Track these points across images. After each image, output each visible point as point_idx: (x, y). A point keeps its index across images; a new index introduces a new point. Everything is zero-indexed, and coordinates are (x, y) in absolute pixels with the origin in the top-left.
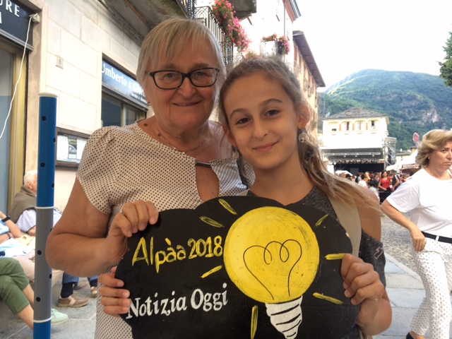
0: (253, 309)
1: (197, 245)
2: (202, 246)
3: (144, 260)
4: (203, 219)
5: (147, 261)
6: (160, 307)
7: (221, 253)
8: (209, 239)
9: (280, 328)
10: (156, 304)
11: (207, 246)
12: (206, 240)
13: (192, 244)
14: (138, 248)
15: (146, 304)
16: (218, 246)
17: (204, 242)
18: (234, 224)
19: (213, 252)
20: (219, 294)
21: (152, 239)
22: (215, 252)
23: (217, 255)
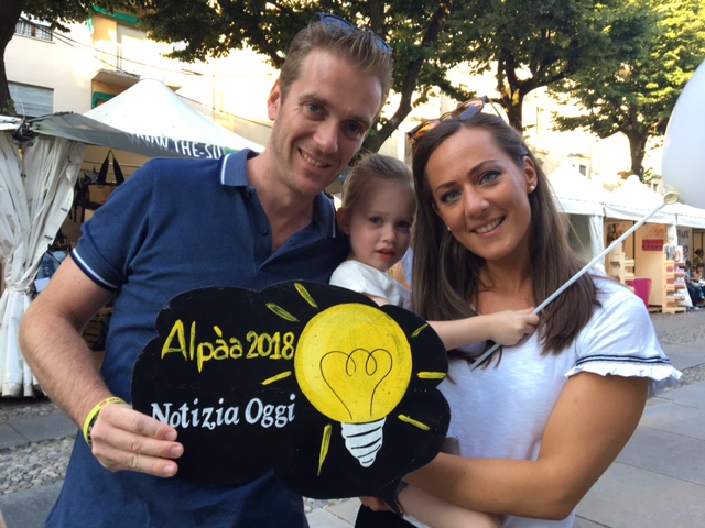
0: (326, 428)
1: (259, 341)
2: (266, 343)
3: (181, 353)
4: (270, 306)
5: (184, 354)
6: (201, 418)
7: (291, 355)
8: (277, 335)
9: (355, 453)
10: (195, 413)
11: (274, 344)
12: (272, 337)
13: (253, 339)
14: (172, 334)
15: (181, 412)
16: (288, 345)
17: (269, 338)
18: (312, 320)
19: (280, 353)
20: (284, 407)
21: (194, 324)
22: (284, 353)
23: (286, 357)
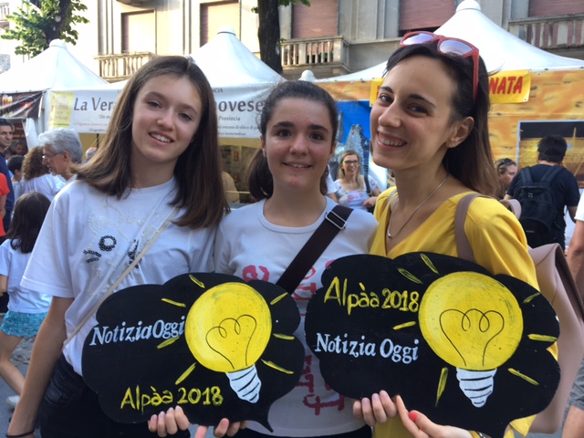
0: (443, 370)
1: (392, 296)
2: (397, 298)
4: (400, 270)
5: (339, 300)
6: (349, 348)
7: (416, 309)
8: (405, 294)
9: (468, 394)
10: (345, 343)
11: (403, 300)
12: (401, 294)
13: (387, 294)
14: (331, 286)
15: (335, 342)
16: (414, 301)
17: (399, 295)
18: (434, 283)
19: (408, 307)
20: (410, 349)
21: (346, 280)
22: (410, 307)
23: (412, 310)
